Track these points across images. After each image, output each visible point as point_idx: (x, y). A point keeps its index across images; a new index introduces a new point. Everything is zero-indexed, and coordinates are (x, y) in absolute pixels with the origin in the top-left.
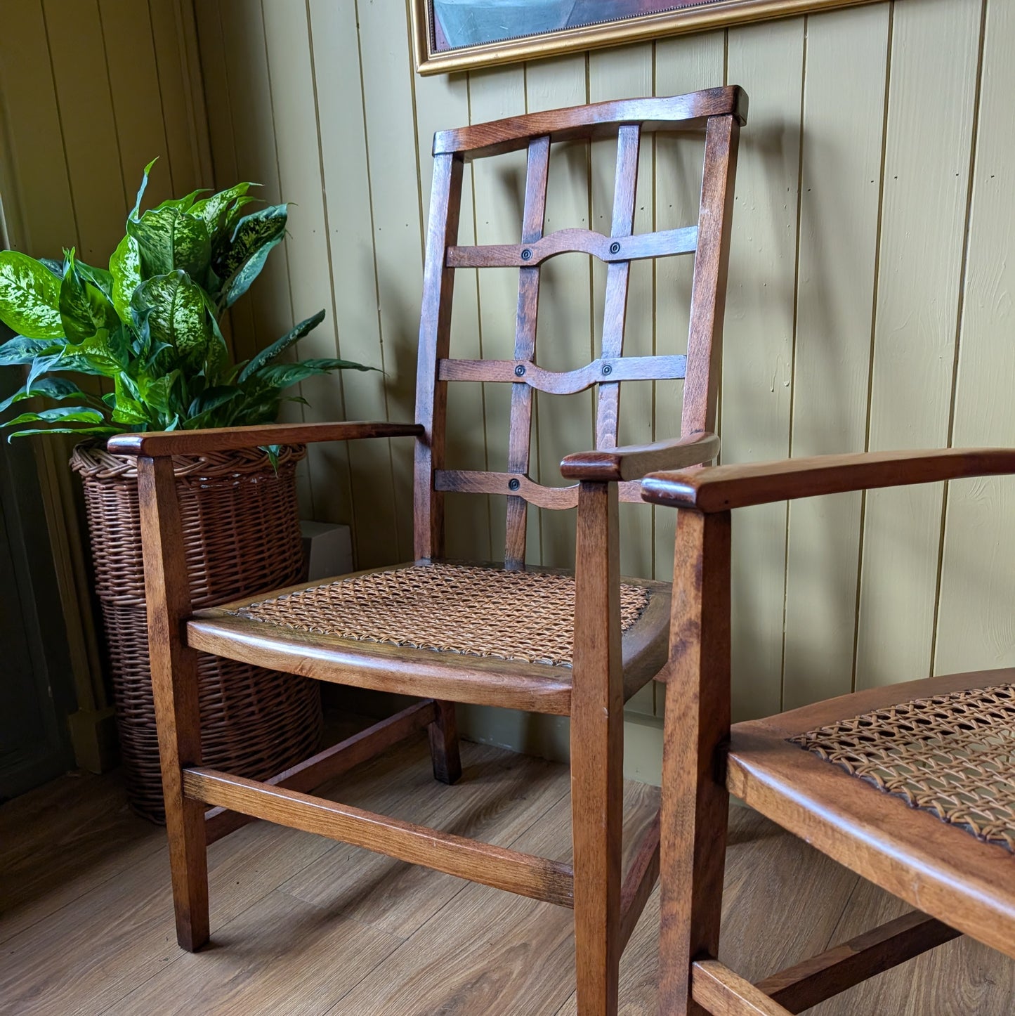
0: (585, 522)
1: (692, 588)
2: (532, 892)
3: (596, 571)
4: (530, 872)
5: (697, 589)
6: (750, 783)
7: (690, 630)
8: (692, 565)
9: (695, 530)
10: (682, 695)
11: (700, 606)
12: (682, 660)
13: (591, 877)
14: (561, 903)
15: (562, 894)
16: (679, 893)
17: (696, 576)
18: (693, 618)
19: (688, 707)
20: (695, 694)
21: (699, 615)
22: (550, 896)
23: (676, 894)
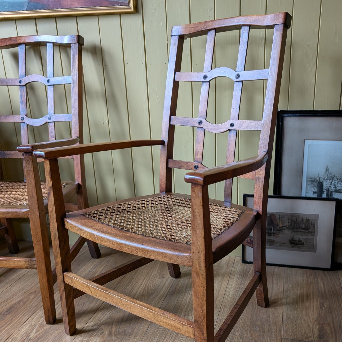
0: (27, 164)
1: (49, 178)
2: (25, 267)
3: (31, 177)
4: (24, 262)
5: (50, 178)
6: (69, 224)
7: (50, 189)
8: (48, 172)
9: (48, 164)
10: (51, 205)
11: (51, 182)
12: (50, 197)
13: (40, 260)
14: (34, 268)
15: (34, 266)
16: (58, 256)
17: (50, 175)
18: (50, 185)
19: (53, 208)
20: (54, 205)
21: (52, 185)
22: (30, 267)
23: (57, 257)
